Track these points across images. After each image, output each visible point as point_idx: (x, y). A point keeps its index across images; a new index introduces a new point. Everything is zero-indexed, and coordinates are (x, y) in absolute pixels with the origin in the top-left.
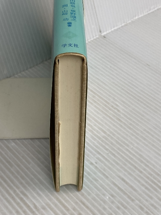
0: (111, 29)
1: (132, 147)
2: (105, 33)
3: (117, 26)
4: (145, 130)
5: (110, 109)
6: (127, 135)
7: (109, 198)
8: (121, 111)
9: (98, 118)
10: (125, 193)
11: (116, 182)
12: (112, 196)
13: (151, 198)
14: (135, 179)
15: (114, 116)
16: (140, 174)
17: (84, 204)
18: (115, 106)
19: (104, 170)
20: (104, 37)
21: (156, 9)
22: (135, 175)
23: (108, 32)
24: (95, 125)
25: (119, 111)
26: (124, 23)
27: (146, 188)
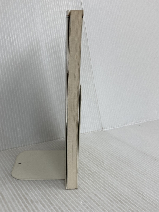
0: (110, 128)
1: (107, 180)
2: (105, 130)
3: (113, 127)
4: (118, 173)
5: (98, 161)
6: (105, 174)
7: (83, 202)
8: (105, 163)
9: (89, 164)
10: (95, 201)
11: (90, 195)
12: (85, 202)
13: (113, 206)
14: (104, 195)
15: (99, 165)
16: (108, 193)
17: (64, 203)
18: (102, 160)
19: (84, 189)
20: (105, 131)
21: (140, 123)
22: (104, 194)
23: (107, 129)
24: (86, 168)
25: (103, 162)
26: (118, 126)
27: (110, 200)
